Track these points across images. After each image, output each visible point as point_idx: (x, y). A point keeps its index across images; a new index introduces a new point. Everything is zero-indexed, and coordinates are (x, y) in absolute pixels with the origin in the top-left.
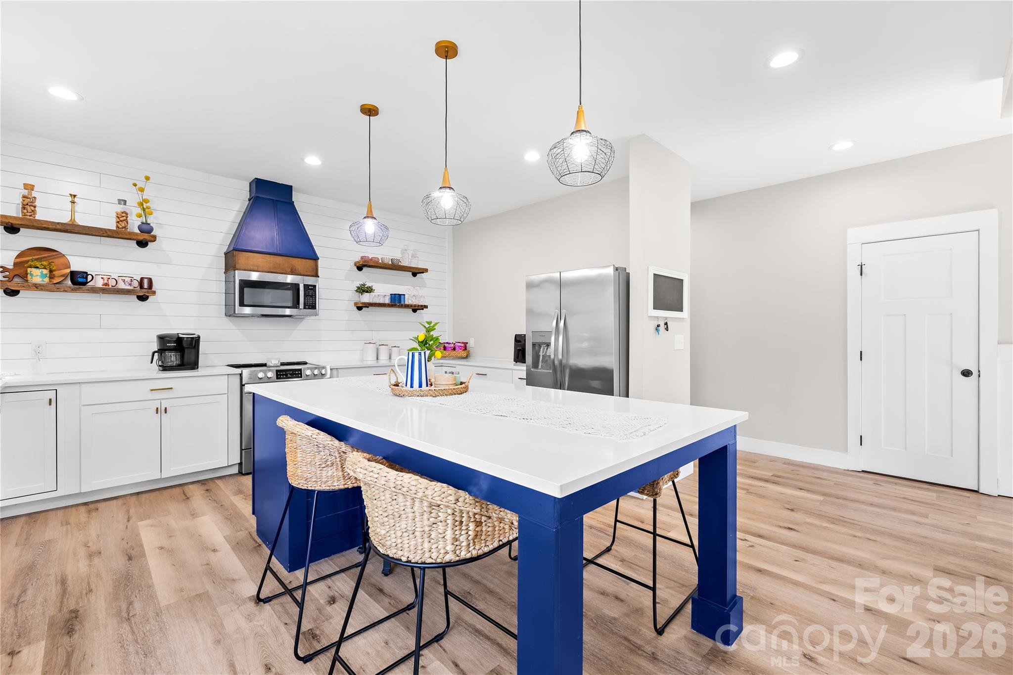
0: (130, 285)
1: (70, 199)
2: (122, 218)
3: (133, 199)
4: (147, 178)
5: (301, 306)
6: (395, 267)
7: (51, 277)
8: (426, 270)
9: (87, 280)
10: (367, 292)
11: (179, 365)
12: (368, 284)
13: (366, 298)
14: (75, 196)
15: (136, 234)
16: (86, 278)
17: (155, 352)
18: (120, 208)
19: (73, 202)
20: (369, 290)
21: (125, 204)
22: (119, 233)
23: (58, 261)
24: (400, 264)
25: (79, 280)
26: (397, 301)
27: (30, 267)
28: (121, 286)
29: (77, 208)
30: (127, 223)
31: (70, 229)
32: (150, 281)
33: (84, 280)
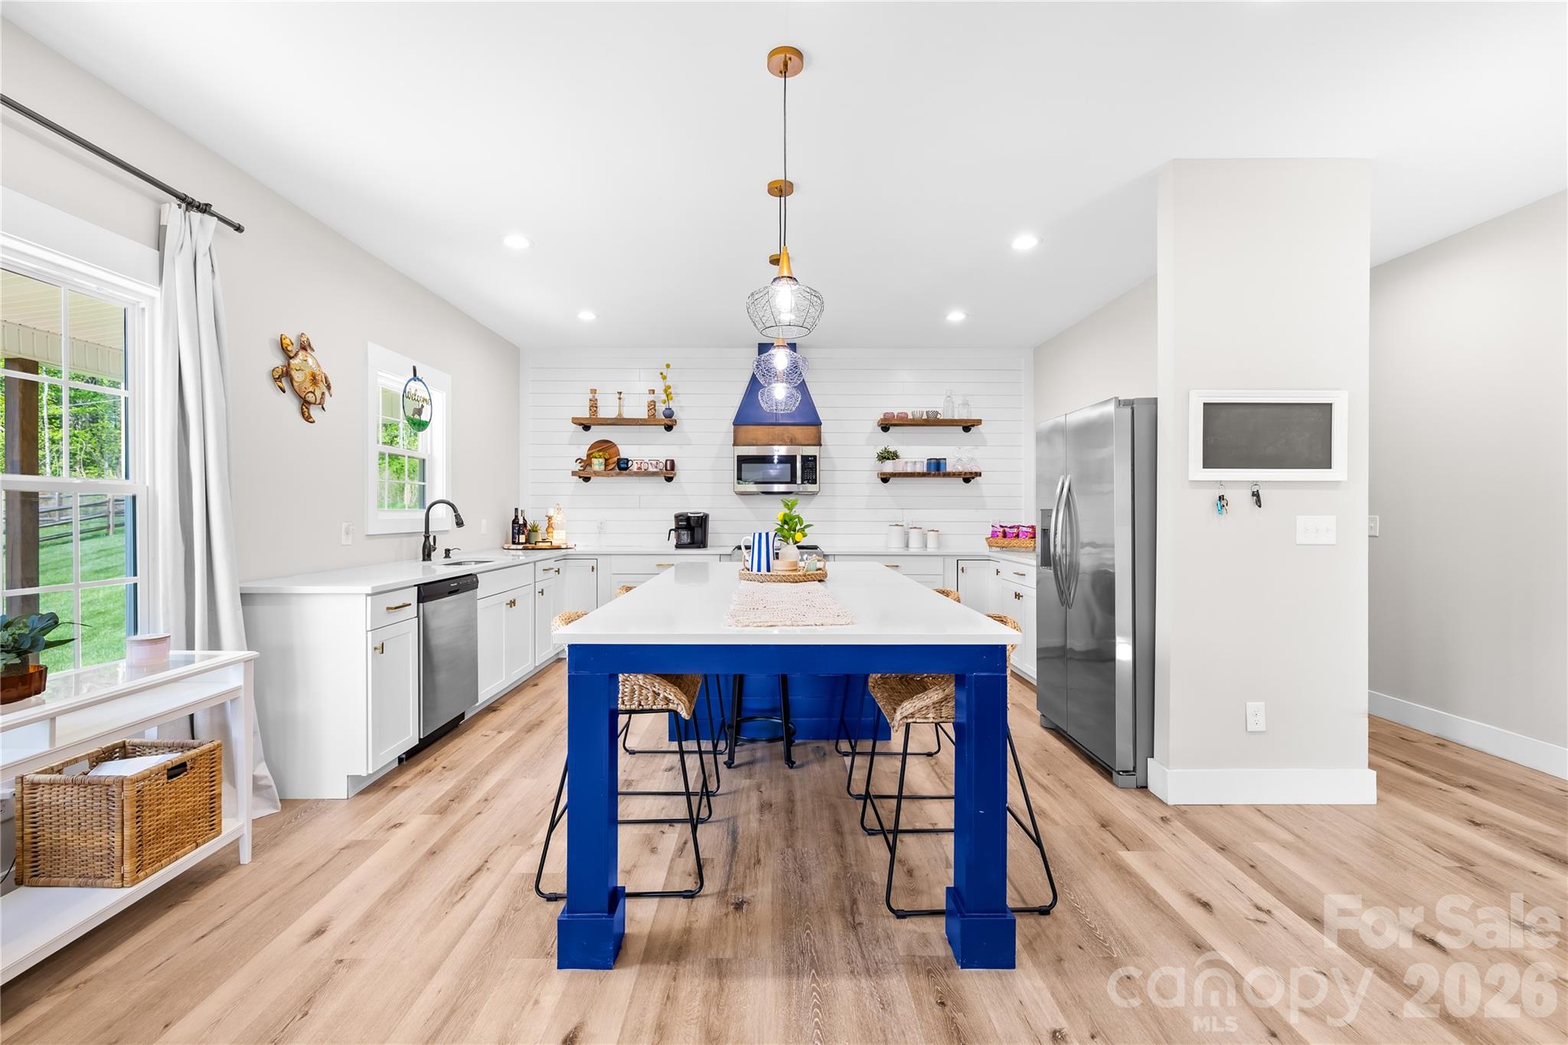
0: (656, 467)
1: (618, 396)
2: (652, 405)
3: (659, 388)
4: (668, 366)
5: (799, 481)
6: (932, 421)
7: (606, 465)
8: (979, 422)
9: (627, 465)
10: (888, 459)
11: (689, 544)
12: (892, 449)
13: (889, 467)
14: (621, 393)
15: (662, 419)
16: (627, 464)
17: (671, 530)
18: (651, 397)
19: (620, 399)
20: (894, 456)
21: (654, 393)
22: (649, 421)
23: (612, 451)
24: (939, 416)
25: (623, 466)
26: (936, 468)
27: (593, 457)
28: (651, 469)
29: (625, 402)
30: (655, 410)
31: (619, 422)
32: (672, 462)
33: (625, 466)
